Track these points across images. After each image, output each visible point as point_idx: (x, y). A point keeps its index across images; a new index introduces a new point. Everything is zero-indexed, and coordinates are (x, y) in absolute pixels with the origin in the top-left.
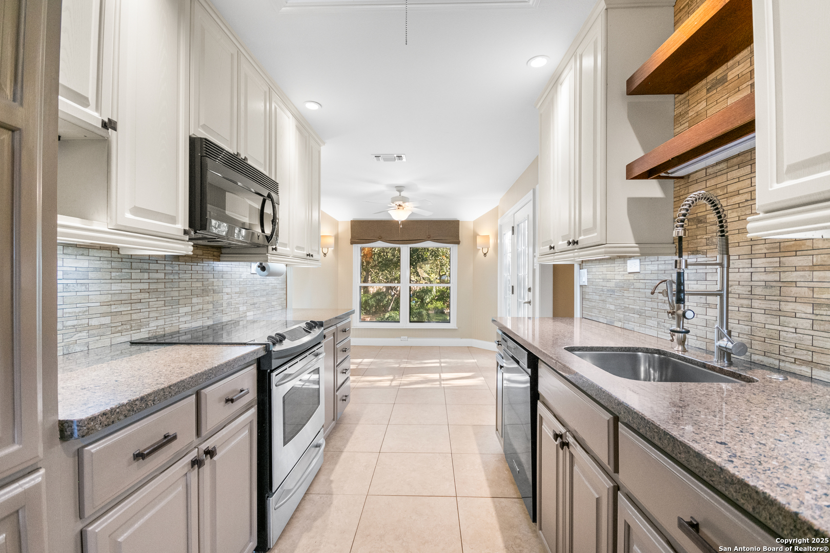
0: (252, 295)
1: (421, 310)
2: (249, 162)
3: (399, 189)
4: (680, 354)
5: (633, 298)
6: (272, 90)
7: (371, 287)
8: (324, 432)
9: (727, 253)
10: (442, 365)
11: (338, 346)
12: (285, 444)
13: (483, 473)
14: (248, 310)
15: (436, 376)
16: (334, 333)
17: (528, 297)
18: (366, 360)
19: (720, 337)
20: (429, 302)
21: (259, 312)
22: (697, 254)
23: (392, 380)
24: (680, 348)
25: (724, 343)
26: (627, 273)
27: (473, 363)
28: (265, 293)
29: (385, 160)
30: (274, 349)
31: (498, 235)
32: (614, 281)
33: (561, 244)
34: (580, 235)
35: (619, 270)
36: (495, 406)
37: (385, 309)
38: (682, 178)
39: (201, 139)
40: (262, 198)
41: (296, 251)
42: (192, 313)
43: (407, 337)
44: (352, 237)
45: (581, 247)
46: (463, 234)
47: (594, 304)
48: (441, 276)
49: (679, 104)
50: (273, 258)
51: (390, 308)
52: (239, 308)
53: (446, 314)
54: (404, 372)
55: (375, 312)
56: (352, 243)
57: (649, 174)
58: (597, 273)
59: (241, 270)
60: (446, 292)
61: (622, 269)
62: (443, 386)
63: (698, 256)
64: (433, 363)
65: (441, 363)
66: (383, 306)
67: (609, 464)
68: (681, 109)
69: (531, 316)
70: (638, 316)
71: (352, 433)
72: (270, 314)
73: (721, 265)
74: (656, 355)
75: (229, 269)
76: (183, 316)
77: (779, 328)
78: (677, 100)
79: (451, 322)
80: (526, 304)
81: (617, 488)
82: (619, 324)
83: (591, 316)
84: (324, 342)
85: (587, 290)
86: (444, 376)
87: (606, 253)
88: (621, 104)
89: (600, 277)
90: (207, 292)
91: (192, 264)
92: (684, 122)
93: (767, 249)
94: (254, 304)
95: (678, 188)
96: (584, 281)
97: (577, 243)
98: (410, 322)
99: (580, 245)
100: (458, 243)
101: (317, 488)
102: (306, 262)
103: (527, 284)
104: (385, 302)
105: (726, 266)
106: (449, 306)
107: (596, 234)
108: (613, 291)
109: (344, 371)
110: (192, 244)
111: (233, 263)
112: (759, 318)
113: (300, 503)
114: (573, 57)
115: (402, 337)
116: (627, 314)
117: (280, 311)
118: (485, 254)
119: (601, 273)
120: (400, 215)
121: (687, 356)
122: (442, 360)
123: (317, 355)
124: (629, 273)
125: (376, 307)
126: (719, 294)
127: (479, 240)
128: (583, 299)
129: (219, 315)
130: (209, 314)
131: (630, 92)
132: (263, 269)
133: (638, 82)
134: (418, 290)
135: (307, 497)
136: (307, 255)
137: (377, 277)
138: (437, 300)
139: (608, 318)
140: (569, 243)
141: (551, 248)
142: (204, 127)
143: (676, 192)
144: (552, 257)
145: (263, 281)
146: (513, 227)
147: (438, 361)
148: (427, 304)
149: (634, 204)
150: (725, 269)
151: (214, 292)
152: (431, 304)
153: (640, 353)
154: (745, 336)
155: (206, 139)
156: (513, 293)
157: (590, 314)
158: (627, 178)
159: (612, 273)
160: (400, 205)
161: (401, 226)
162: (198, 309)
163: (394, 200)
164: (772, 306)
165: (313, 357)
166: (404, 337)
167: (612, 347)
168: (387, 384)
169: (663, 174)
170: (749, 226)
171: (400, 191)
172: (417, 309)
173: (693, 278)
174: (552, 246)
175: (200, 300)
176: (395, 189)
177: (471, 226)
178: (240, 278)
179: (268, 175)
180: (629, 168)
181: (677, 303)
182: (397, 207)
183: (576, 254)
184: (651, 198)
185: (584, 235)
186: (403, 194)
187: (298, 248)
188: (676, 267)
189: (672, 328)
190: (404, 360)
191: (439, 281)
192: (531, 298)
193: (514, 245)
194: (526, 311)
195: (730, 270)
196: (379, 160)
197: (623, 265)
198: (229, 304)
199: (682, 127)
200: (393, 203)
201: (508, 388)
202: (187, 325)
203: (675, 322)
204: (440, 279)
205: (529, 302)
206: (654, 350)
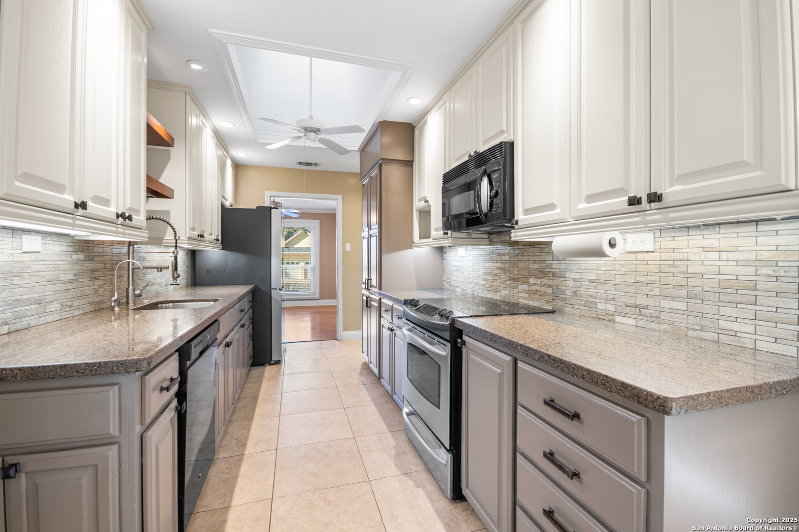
175: (537, 281)
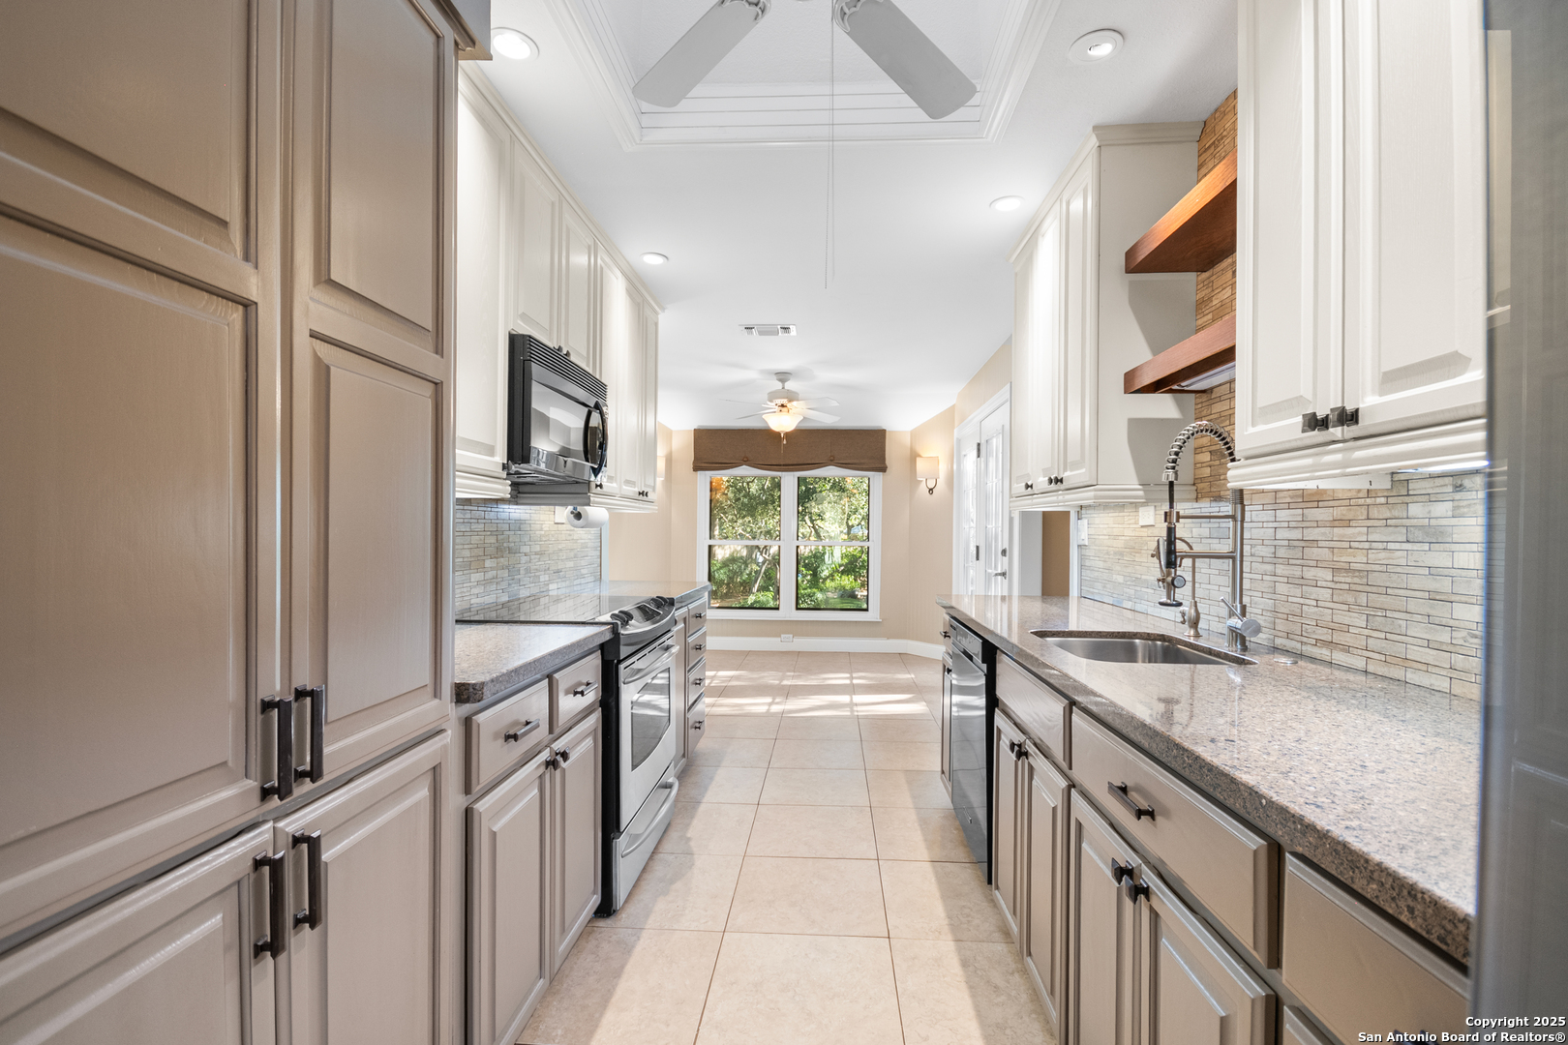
0: (556, 558)
1: (814, 590)
2: (573, 358)
3: (781, 377)
4: (1192, 640)
5: (1146, 565)
6: (600, 240)
7: (719, 546)
8: (675, 767)
9: (1242, 503)
10: (855, 681)
11: (690, 640)
12: (634, 767)
13: (919, 832)
14: (550, 581)
15: (845, 699)
16: (685, 619)
17: (1002, 564)
18: (721, 673)
19: (1232, 614)
20: (828, 577)
21: (564, 584)
22: (1220, 501)
23: (770, 704)
24: (1192, 632)
25: (1235, 622)
26: (1138, 526)
27: (908, 679)
28: (572, 554)
29: (761, 333)
30: (622, 632)
31: (955, 456)
32: (1123, 538)
33: (1041, 482)
34: (1065, 470)
35: (1129, 522)
36: (940, 745)
37: (746, 587)
38: (1203, 392)
39: (523, 336)
40: (586, 409)
41: (624, 487)
42: (486, 582)
43: (791, 636)
44: (697, 459)
45: (1067, 487)
46: (893, 453)
47: (1096, 574)
48: (850, 528)
49: (1202, 285)
50: (596, 499)
51: (756, 586)
52: (539, 577)
53: (859, 600)
54: (789, 692)
55: (726, 594)
56: (696, 468)
57: (1157, 386)
58: (1101, 526)
59: (542, 517)
60: (860, 557)
61: (1133, 521)
62: (856, 713)
63: (1222, 504)
64: (840, 679)
65: (852, 678)
66: (741, 584)
67: (1064, 760)
68: (1204, 293)
69: (1006, 593)
70: (1152, 591)
71: (712, 779)
72: (579, 588)
73: (1233, 517)
74: (1159, 643)
75: (527, 516)
76: (475, 587)
77: (1302, 601)
78: (1200, 278)
79: (870, 609)
80: (999, 577)
81: (1072, 785)
82: (1129, 605)
83: (1093, 593)
84: (675, 629)
85: (1087, 552)
86: (858, 698)
87: (1096, 497)
88: (1119, 284)
89: (1105, 532)
90: (501, 551)
91: (485, 509)
92: (1207, 312)
93: (1291, 497)
94: (558, 571)
95: (1200, 406)
96: (1083, 537)
97: (1061, 481)
98: (797, 609)
99: (1065, 485)
100: (883, 469)
101: (667, 846)
102: (637, 505)
103: (1000, 543)
104: (745, 577)
105: (1239, 518)
106: (865, 585)
107: (1083, 470)
108: (1121, 554)
109: (698, 682)
110: (510, 482)
111: (533, 507)
112: (1282, 588)
113: (647, 864)
114: (1058, 201)
115: (783, 636)
116: (1139, 589)
117: (591, 585)
118: (931, 490)
119: (1106, 526)
120: (783, 422)
121: (1201, 643)
122: (854, 675)
123: (667, 648)
124: (1142, 527)
125: (728, 584)
126: (1231, 557)
127: (920, 464)
128: (1082, 566)
129: (515, 587)
130: (504, 585)
131: (1129, 270)
132: (578, 516)
133: (1143, 254)
134: (806, 554)
135: (656, 857)
136: (640, 493)
137: (733, 528)
138: (843, 572)
139: (1115, 595)
140: (1051, 481)
141: (1027, 486)
142: (524, 317)
143: (1197, 411)
144: (1030, 501)
145: (570, 535)
146: (979, 445)
147: (848, 675)
148: (825, 580)
149: (1139, 428)
150: (1239, 523)
151: (510, 551)
152: (833, 580)
153: (1137, 641)
154: (1269, 614)
155: (530, 337)
156: (978, 559)
157: (1091, 590)
158: (1126, 391)
159: (1120, 526)
160: (783, 406)
161: (785, 442)
162: (491, 577)
163: (772, 396)
164: (1295, 573)
165: (661, 652)
166: (787, 636)
167: (1100, 632)
168: (763, 709)
169: (1175, 387)
170: (1229, 473)
171: (783, 381)
172: (804, 589)
173: (1215, 536)
174: (1029, 484)
175: (493, 563)
176: (775, 377)
177: (907, 441)
178: (541, 530)
179: (591, 373)
180: (1129, 377)
181: (1167, 567)
182: (777, 409)
183: (1060, 497)
184: (1162, 420)
185: (1071, 471)
186: (790, 385)
187: (628, 482)
188: (1166, 521)
189: (1162, 600)
190: (788, 674)
191: (846, 537)
192: (1006, 567)
193: (982, 475)
194: (999, 588)
195: (1245, 524)
196: (752, 333)
197: (1135, 514)
198: (528, 571)
199: (1205, 319)
200: (771, 401)
201: (960, 718)
202: (479, 600)
203: (1164, 592)
204: (849, 533)
205: (1004, 574)
206: (1158, 635)
